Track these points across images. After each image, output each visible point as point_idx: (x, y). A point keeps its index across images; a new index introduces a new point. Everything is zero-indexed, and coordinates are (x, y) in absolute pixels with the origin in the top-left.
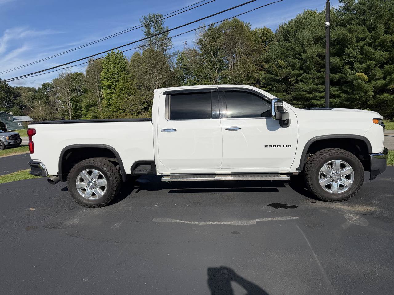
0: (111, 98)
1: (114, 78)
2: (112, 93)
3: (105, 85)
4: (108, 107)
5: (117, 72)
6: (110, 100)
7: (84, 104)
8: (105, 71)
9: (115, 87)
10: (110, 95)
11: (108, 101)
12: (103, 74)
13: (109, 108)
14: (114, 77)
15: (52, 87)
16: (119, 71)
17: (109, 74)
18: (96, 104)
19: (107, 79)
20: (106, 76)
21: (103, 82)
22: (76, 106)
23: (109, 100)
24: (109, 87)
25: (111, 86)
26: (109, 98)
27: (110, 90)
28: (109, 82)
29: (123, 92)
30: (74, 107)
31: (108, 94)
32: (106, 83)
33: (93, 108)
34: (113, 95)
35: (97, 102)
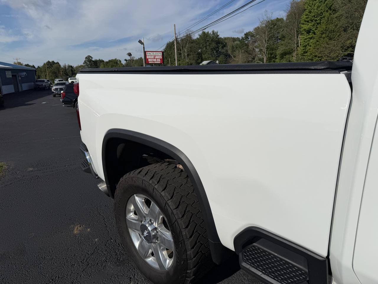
0: (308, 44)
1: (316, 21)
2: (311, 38)
3: (304, 30)
4: (304, 54)
5: (321, 12)
6: (307, 46)
7: (279, 52)
8: (307, 13)
9: (316, 31)
10: (308, 41)
11: (304, 48)
12: (304, 17)
13: (304, 56)
14: (316, 19)
15: (252, 36)
16: (324, 11)
17: (311, 16)
18: (291, 52)
19: (308, 22)
20: (307, 18)
21: (302, 26)
22: (271, 54)
23: (305, 46)
24: (308, 32)
25: (311, 30)
26: (306, 44)
27: (309, 35)
28: (310, 25)
29: (324, 36)
30: (269, 56)
31: (306, 39)
32: (306, 27)
33: (287, 56)
34: (311, 41)
35: (292, 49)
